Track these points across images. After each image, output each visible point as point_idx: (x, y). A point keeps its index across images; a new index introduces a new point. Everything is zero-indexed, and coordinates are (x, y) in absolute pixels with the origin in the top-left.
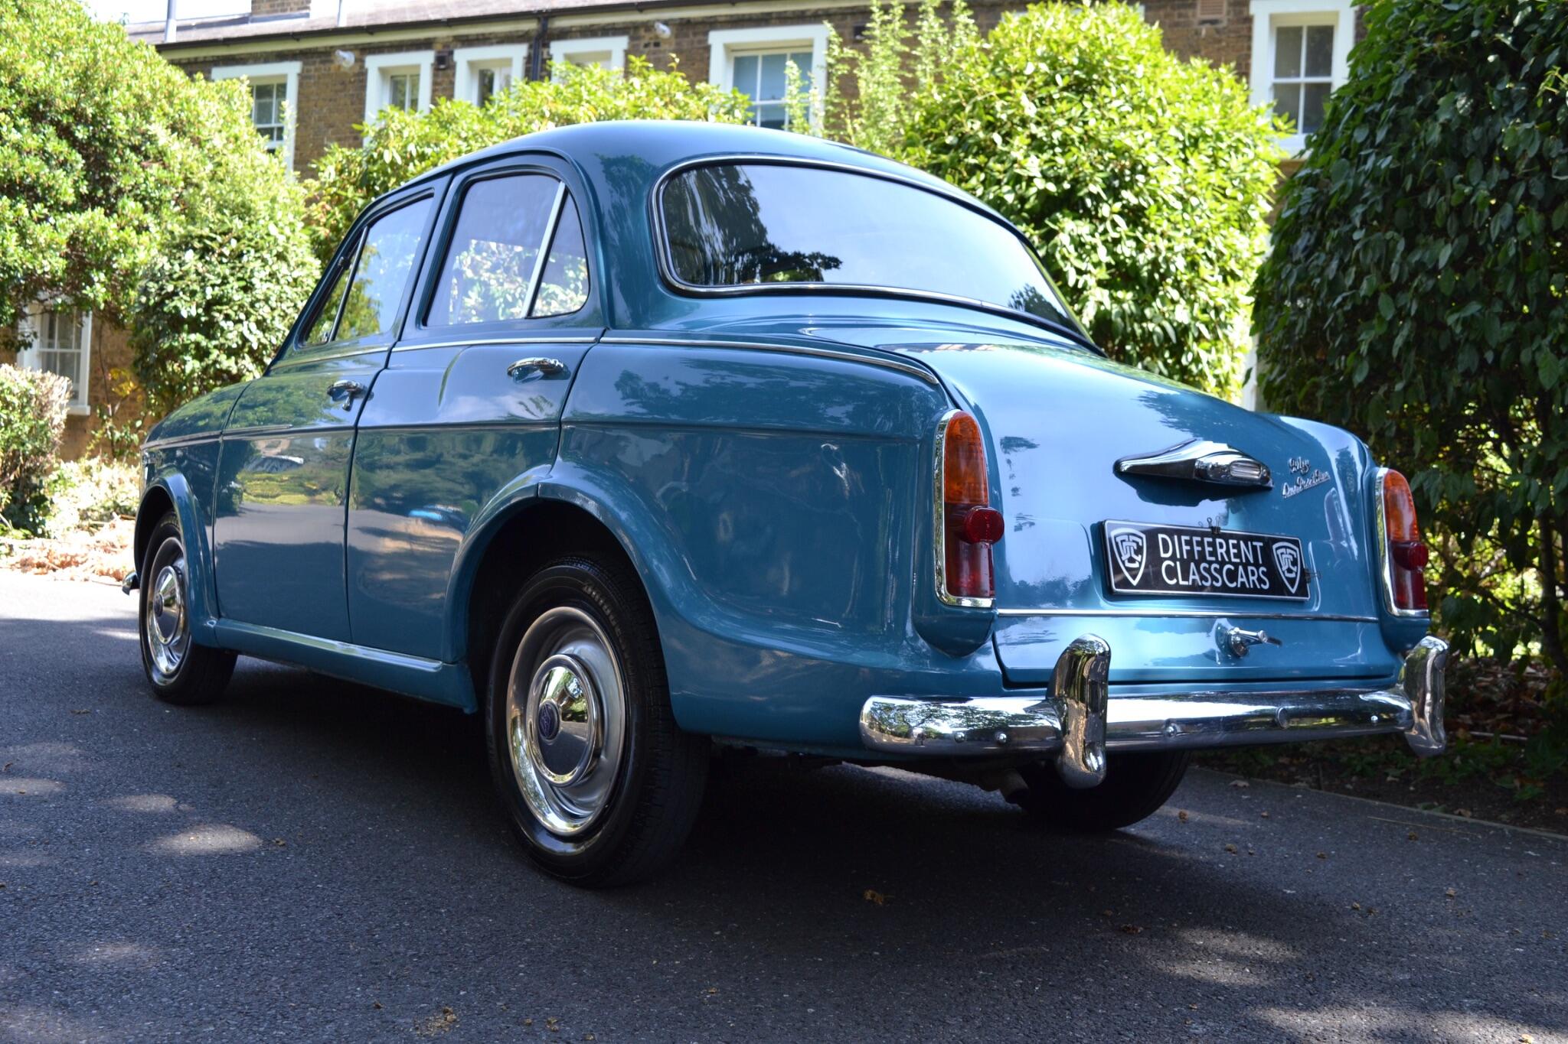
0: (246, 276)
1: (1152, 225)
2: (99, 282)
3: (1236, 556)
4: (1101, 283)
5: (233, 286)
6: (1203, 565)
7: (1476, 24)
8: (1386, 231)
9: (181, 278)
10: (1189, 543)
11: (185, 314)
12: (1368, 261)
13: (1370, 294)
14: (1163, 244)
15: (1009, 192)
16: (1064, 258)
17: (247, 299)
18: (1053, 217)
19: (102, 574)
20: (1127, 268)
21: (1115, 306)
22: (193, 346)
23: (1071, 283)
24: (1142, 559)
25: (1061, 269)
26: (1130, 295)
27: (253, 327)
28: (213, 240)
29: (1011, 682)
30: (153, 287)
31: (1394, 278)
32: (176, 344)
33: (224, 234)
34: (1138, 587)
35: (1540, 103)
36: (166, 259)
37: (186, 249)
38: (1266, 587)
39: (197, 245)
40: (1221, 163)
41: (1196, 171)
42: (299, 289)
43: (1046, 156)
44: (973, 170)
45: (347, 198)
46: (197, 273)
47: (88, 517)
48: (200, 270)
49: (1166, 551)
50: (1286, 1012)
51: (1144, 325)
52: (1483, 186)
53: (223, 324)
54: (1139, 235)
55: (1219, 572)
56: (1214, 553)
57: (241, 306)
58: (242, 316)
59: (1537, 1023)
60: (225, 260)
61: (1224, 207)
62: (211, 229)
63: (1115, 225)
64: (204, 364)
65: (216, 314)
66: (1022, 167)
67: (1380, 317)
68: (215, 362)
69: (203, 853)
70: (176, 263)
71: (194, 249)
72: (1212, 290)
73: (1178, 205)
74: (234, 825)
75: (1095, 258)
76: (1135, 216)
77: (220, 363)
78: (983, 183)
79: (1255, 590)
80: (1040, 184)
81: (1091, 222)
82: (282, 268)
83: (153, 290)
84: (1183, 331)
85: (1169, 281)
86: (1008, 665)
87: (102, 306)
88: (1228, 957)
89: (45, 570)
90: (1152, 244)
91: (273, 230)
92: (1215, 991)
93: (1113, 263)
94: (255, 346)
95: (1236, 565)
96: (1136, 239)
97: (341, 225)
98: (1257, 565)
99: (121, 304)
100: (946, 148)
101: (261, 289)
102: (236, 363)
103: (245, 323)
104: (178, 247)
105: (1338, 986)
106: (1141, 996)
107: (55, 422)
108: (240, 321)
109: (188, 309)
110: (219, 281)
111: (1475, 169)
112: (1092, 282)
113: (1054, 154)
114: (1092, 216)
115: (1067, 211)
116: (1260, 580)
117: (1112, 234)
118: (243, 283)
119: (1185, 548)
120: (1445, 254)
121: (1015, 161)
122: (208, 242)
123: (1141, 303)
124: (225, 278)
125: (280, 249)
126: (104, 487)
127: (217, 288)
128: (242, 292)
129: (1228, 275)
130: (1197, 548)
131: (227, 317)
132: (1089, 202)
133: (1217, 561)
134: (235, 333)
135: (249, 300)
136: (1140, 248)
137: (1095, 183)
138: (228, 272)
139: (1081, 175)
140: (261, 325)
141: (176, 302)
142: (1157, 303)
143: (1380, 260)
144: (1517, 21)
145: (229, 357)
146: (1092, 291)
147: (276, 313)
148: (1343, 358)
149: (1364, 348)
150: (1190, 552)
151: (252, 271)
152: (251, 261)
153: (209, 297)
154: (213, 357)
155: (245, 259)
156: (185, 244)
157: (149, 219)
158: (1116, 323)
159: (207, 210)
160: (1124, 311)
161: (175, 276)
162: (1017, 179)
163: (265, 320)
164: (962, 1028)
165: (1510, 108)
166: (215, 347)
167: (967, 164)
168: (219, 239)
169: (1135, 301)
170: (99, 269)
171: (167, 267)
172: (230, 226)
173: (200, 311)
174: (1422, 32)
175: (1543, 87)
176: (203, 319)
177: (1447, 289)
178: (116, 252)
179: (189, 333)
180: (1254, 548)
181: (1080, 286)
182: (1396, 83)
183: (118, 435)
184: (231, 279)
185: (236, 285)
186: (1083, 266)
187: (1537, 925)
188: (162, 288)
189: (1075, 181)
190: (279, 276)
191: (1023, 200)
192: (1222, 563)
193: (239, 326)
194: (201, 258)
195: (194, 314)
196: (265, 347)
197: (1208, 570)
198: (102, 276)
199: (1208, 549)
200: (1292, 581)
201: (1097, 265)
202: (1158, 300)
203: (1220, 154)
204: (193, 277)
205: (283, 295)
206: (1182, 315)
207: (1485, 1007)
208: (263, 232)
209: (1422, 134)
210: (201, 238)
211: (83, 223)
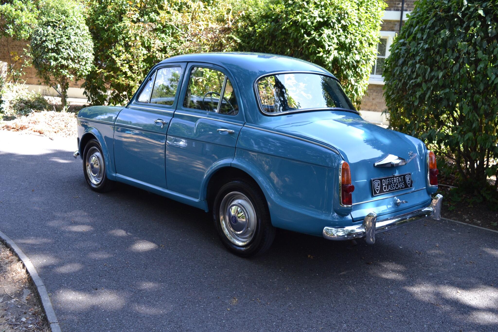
0: (68, 35)
1: (350, 31)
2: (10, 28)
3: (398, 181)
4: (335, 49)
5: (64, 39)
6: (392, 185)
7: (452, 10)
8: (425, 66)
9: (47, 36)
10: (389, 180)
11: (50, 47)
12: (420, 72)
13: (420, 82)
14: (353, 38)
15: (309, 21)
16: (324, 41)
17: (69, 42)
18: (321, 29)
19: (35, 131)
20: (342, 44)
21: (339, 56)
22: (53, 57)
23: (327, 49)
24: (379, 187)
25: (324, 45)
26: (343, 53)
27: (71, 51)
28: (56, 23)
29: (354, 222)
30: (38, 38)
31: (427, 78)
32: (48, 57)
33: (59, 21)
34: (379, 193)
35: (468, 36)
36: (41, 29)
37: (48, 26)
38: (404, 187)
39: (51, 24)
40: (369, 9)
41: (362, 13)
42: (84, 38)
43: (320, 10)
44: (298, 13)
45: (93, 4)
46: (52, 34)
47: (12, 103)
48: (53, 33)
49: (384, 184)
50: (408, 286)
51: (347, 60)
52: (452, 57)
53: (62, 50)
54: (346, 34)
55: (394, 186)
56: (393, 182)
57: (67, 44)
58: (68, 48)
59: (460, 287)
60: (61, 29)
61: (370, 25)
62: (55, 19)
63: (339, 31)
64: (57, 63)
65: (60, 47)
66: (313, 13)
67: (422, 88)
68: (60, 62)
69: (146, 250)
70: (45, 30)
71: (50, 26)
72: (366, 50)
73: (357, 24)
74: (146, 240)
75: (334, 41)
76: (344, 28)
77: (62, 62)
78: (301, 17)
79: (402, 188)
80: (318, 19)
81: (332, 30)
82: (78, 31)
83: (38, 39)
84: (358, 62)
85: (354, 48)
86: (354, 217)
87: (12, 36)
88: (393, 271)
89: (15, 130)
90: (350, 37)
91: (75, 19)
92: (393, 281)
93: (339, 43)
94: (72, 57)
95: (398, 183)
96: (346, 36)
97: (92, 13)
98: (402, 182)
99: (18, 35)
100: (290, 5)
101: (73, 38)
102: (67, 62)
103: (69, 50)
104: (44, 24)
105: (417, 278)
106: (377, 284)
107: (4, 77)
108: (67, 49)
109: (51, 46)
110: (60, 37)
111: (450, 52)
112: (333, 49)
113: (322, 9)
114: (333, 28)
115: (325, 27)
116: (403, 186)
117: (338, 34)
118: (67, 37)
119: (388, 182)
120: (441, 74)
121: (310, 11)
122: (55, 24)
123: (347, 55)
124: (61, 35)
125: (78, 25)
126: (15, 92)
127: (59, 39)
128: (67, 40)
129: (370, 44)
130: (390, 181)
131: (63, 48)
132: (332, 24)
133: (394, 183)
134: (66, 53)
135: (70, 42)
136: (346, 38)
137: (333, 18)
138: (62, 33)
139: (330, 16)
140: (74, 50)
141: (47, 43)
142: (351, 55)
143: (423, 72)
144: (463, 10)
145: (64, 60)
146: (333, 51)
147: (78, 46)
148: (412, 97)
149: (418, 96)
150: (389, 183)
151: (70, 33)
152: (69, 30)
153: (57, 42)
154: (59, 61)
155: (67, 29)
156: (47, 24)
157: (24, 6)
158: (339, 61)
159: (53, 12)
160: (342, 57)
161: (46, 35)
162: (312, 17)
163: (75, 48)
164: (344, 296)
165: (460, 35)
166: (60, 57)
167: (296, 11)
168: (58, 22)
169: (345, 55)
170: (10, 23)
171: (42, 31)
172: (61, 18)
173: (55, 46)
174: (437, 8)
175: (469, 32)
176: (55, 48)
177: (441, 84)
178: (16, 18)
179: (52, 53)
180: (402, 178)
181: (329, 50)
182: (429, 22)
183: (15, 74)
184: (64, 36)
185: (65, 38)
186: (330, 44)
187: (457, 255)
188: (41, 39)
189: (329, 18)
190: (78, 34)
191: (312, 23)
192: (395, 184)
193: (67, 50)
194: (53, 28)
195: (53, 47)
196: (75, 57)
197: (392, 186)
198: (11, 26)
199: (392, 181)
200: (409, 184)
201: (333, 43)
202: (351, 54)
203: (368, 6)
204: (51, 35)
205: (80, 40)
206: (357, 57)
207: (449, 283)
208: (72, 19)
209: (436, 39)
210: (52, 22)
211: (4, 9)
